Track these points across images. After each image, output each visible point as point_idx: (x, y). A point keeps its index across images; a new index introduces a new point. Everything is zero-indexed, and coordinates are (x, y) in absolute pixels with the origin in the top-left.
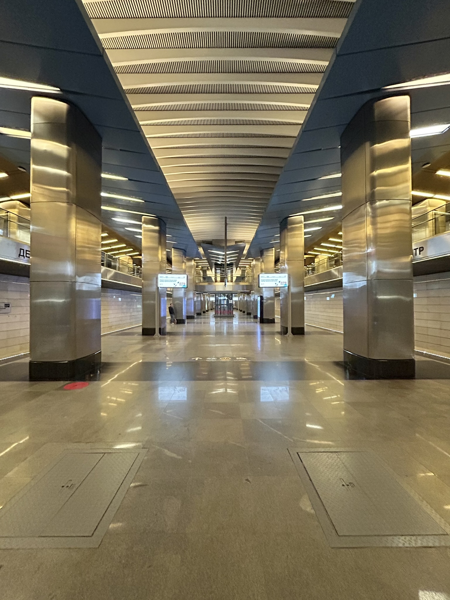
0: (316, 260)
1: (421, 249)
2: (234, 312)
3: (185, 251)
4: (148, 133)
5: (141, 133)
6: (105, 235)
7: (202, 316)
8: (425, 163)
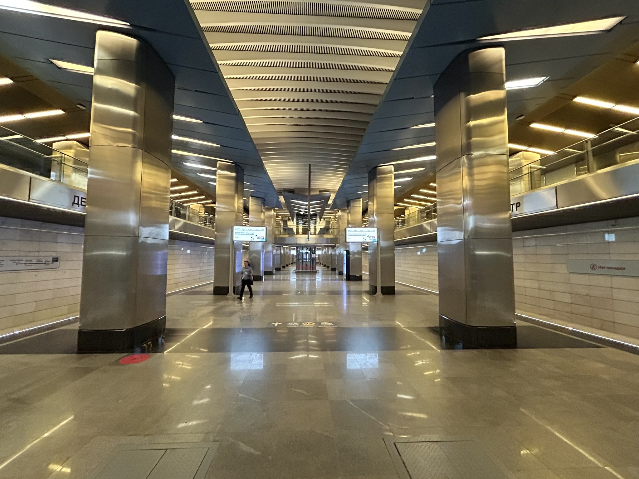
0: (407, 212)
1: (518, 205)
2: (317, 267)
3: (265, 200)
4: (227, 74)
5: (219, 73)
6: (175, 180)
7: (282, 272)
8: (520, 115)
